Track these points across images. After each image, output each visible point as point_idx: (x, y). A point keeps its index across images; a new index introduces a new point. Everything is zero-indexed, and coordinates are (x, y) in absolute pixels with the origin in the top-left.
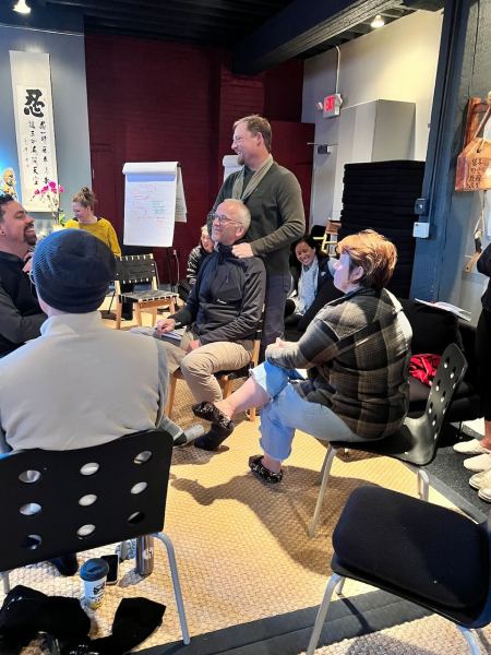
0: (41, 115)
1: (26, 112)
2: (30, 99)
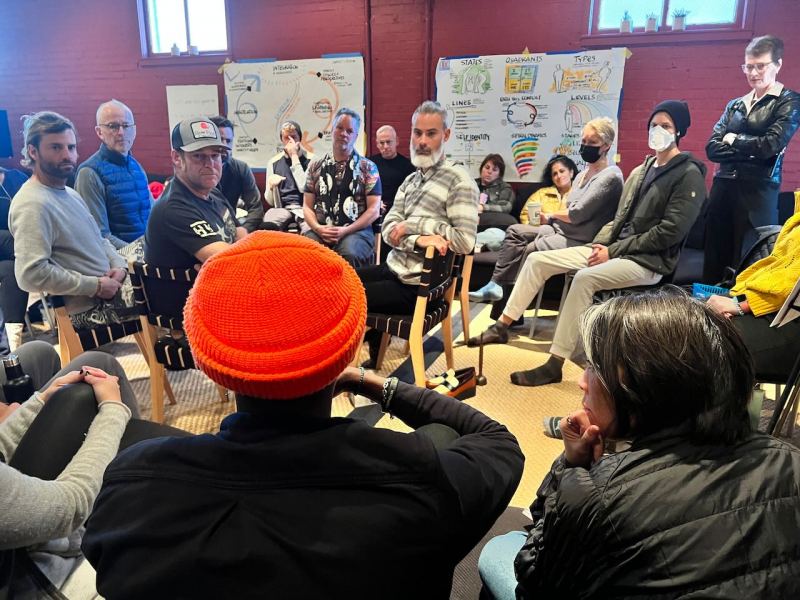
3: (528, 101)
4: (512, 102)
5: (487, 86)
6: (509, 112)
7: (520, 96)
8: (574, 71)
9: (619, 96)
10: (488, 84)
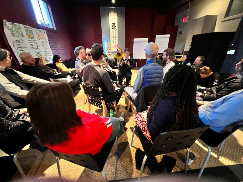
0: (115, 29)
1: (112, 28)
2: (113, 25)
3: (35, 42)
4: (31, 42)
5: (22, 35)
6: (32, 45)
7: (32, 40)
8: (39, 34)
9: (48, 42)
10: (23, 35)
